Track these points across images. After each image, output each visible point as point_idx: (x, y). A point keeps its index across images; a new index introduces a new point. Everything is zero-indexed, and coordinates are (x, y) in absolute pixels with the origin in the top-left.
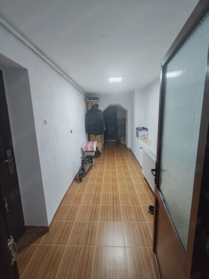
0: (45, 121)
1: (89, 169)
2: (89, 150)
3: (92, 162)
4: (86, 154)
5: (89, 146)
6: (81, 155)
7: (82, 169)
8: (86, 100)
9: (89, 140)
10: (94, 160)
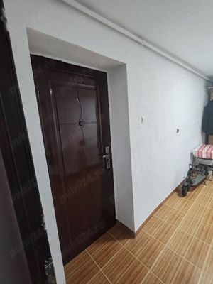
0: (142, 119)
1: (201, 183)
2: (204, 156)
3: (207, 174)
4: (199, 161)
5: (205, 151)
6: (189, 161)
7: (188, 180)
8: (207, 87)
9: (207, 142)
10: (210, 172)
